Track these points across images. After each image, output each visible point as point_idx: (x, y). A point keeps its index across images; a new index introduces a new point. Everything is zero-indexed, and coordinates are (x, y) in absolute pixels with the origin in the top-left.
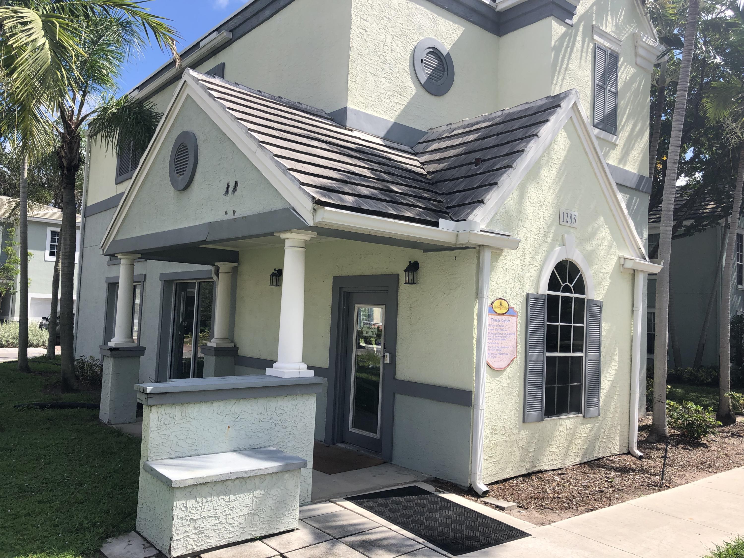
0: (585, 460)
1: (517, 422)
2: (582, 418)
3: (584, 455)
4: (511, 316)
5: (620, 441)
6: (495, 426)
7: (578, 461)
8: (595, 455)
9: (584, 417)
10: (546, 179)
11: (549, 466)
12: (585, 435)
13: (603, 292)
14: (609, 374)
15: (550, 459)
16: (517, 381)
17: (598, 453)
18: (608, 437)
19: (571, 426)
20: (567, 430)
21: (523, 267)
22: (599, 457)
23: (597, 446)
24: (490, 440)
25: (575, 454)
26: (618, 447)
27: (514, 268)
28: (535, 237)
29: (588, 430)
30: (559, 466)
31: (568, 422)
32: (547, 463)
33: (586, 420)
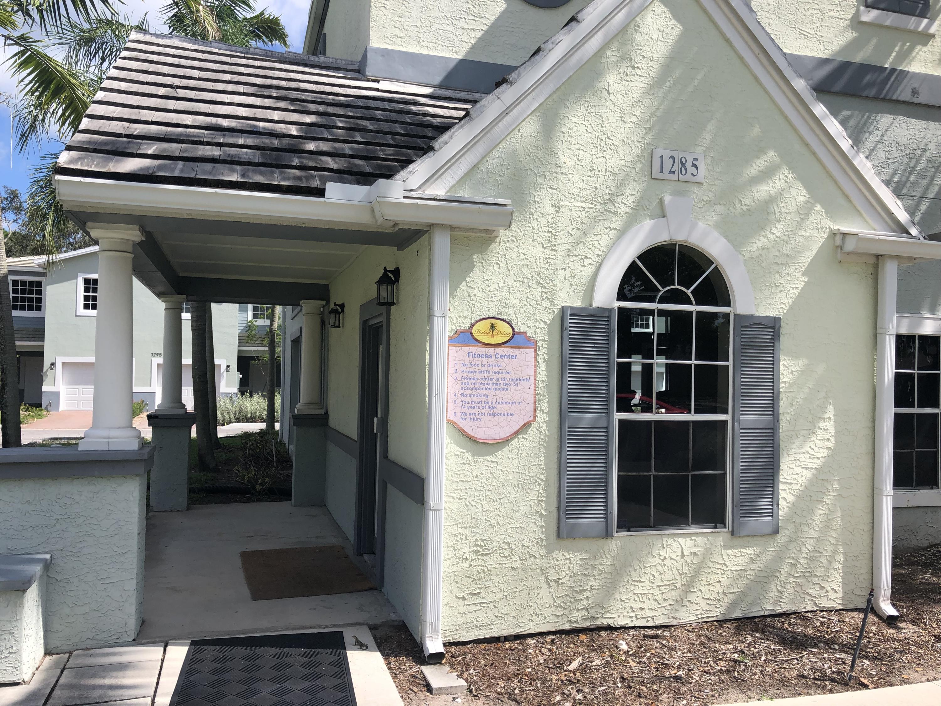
0: (737, 614)
1: (542, 536)
2: (729, 535)
3: (733, 605)
4: (519, 347)
5: (843, 583)
6: (483, 540)
7: (715, 613)
8: (769, 607)
9: (732, 533)
10: (612, 97)
11: (634, 619)
12: (738, 568)
13: (784, 301)
14: (807, 456)
15: (636, 606)
16: (542, 463)
17: (778, 602)
18: (807, 574)
19: (694, 550)
20: (683, 556)
21: (549, 260)
22: (780, 610)
23: (774, 590)
24: (470, 565)
25: (709, 602)
26: (840, 595)
27: (527, 262)
28: (583, 205)
29: (746, 559)
30: (660, 621)
31: (686, 543)
32: (626, 614)
33: (737, 541)
